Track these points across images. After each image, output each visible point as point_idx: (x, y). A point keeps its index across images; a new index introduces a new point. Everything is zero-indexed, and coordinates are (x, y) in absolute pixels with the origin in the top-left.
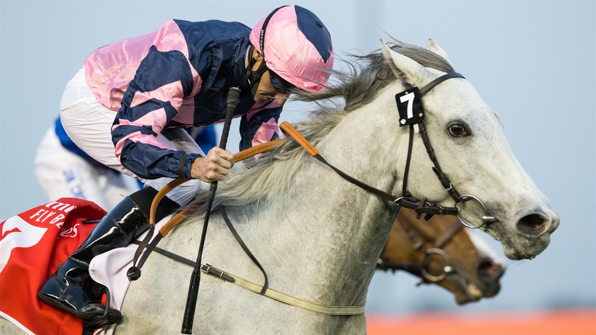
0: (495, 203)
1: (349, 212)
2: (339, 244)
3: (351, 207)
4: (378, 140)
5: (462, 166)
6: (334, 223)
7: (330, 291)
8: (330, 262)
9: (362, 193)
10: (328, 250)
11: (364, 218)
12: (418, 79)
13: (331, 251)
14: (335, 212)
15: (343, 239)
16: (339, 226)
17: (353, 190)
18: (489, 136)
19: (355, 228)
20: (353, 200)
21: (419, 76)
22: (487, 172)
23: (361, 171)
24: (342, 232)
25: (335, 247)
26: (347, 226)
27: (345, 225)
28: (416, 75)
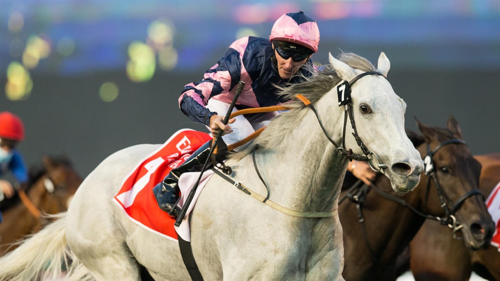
0: (385, 156)
1: (313, 156)
2: (306, 175)
3: (314, 153)
4: (330, 114)
5: (367, 132)
6: (304, 161)
7: (301, 203)
8: (301, 185)
9: (321, 145)
10: (300, 177)
11: (322, 161)
12: (348, 77)
13: (302, 178)
14: (306, 155)
15: (309, 172)
16: (307, 164)
17: (316, 143)
18: (385, 113)
19: (317, 167)
20: (316, 149)
21: (348, 75)
22: (382, 136)
23: (320, 132)
24: (309, 167)
25: (304, 176)
26: (311, 164)
27: (310, 164)
28: (347, 74)
